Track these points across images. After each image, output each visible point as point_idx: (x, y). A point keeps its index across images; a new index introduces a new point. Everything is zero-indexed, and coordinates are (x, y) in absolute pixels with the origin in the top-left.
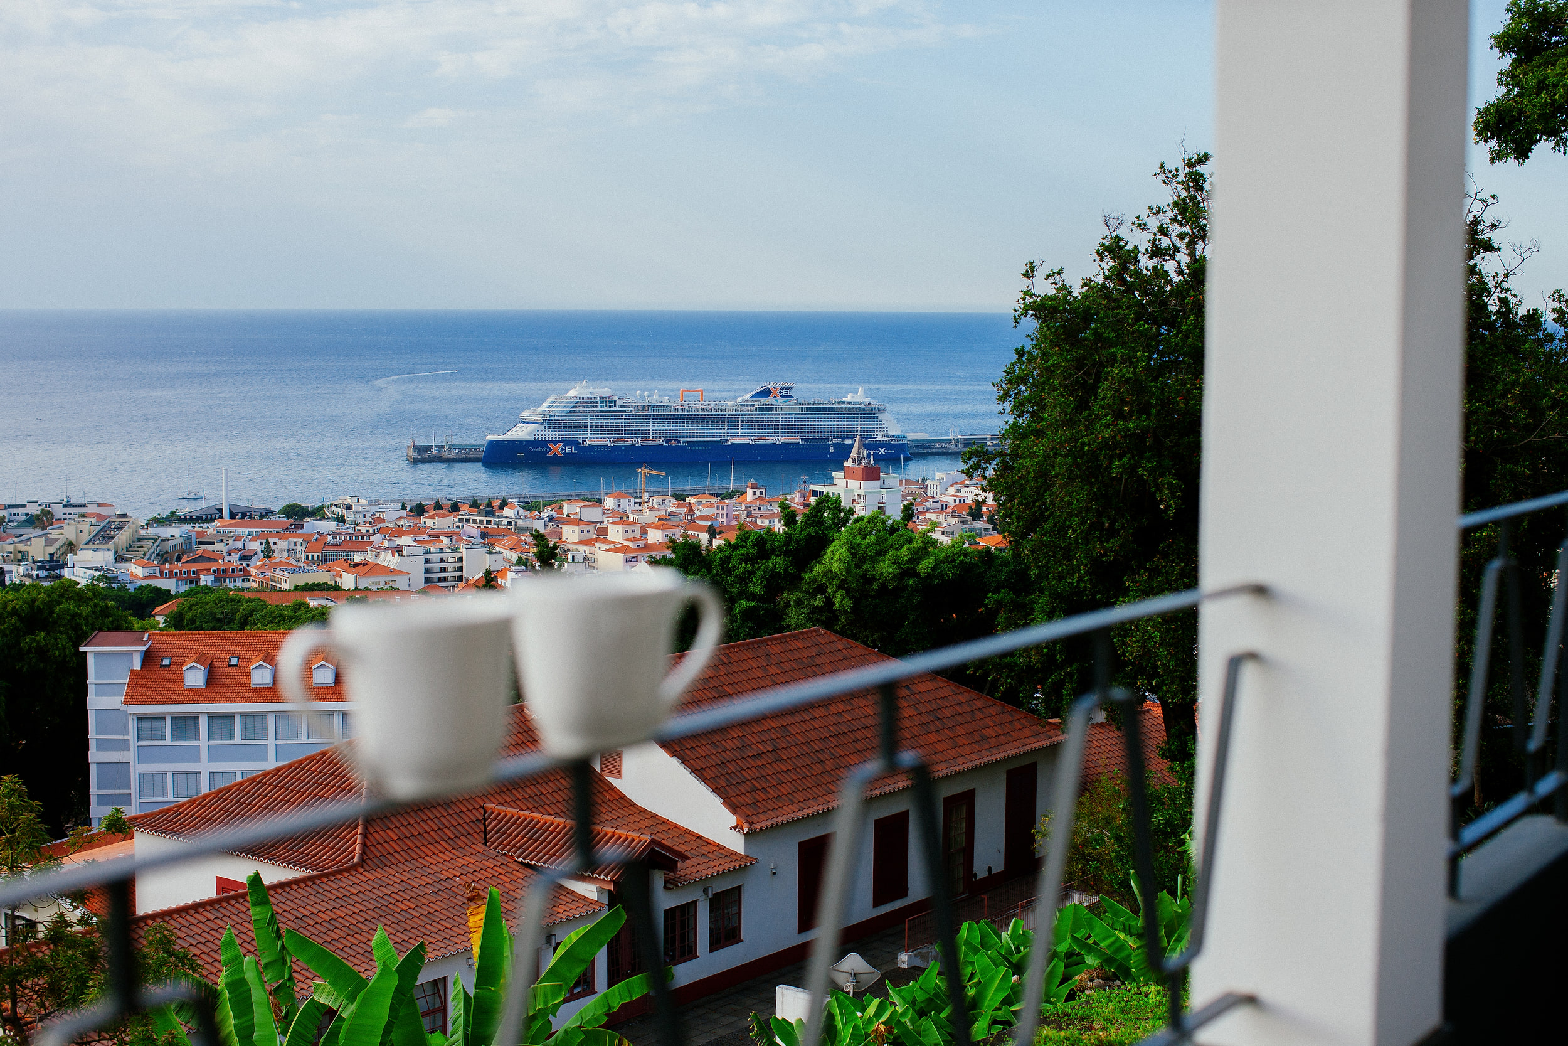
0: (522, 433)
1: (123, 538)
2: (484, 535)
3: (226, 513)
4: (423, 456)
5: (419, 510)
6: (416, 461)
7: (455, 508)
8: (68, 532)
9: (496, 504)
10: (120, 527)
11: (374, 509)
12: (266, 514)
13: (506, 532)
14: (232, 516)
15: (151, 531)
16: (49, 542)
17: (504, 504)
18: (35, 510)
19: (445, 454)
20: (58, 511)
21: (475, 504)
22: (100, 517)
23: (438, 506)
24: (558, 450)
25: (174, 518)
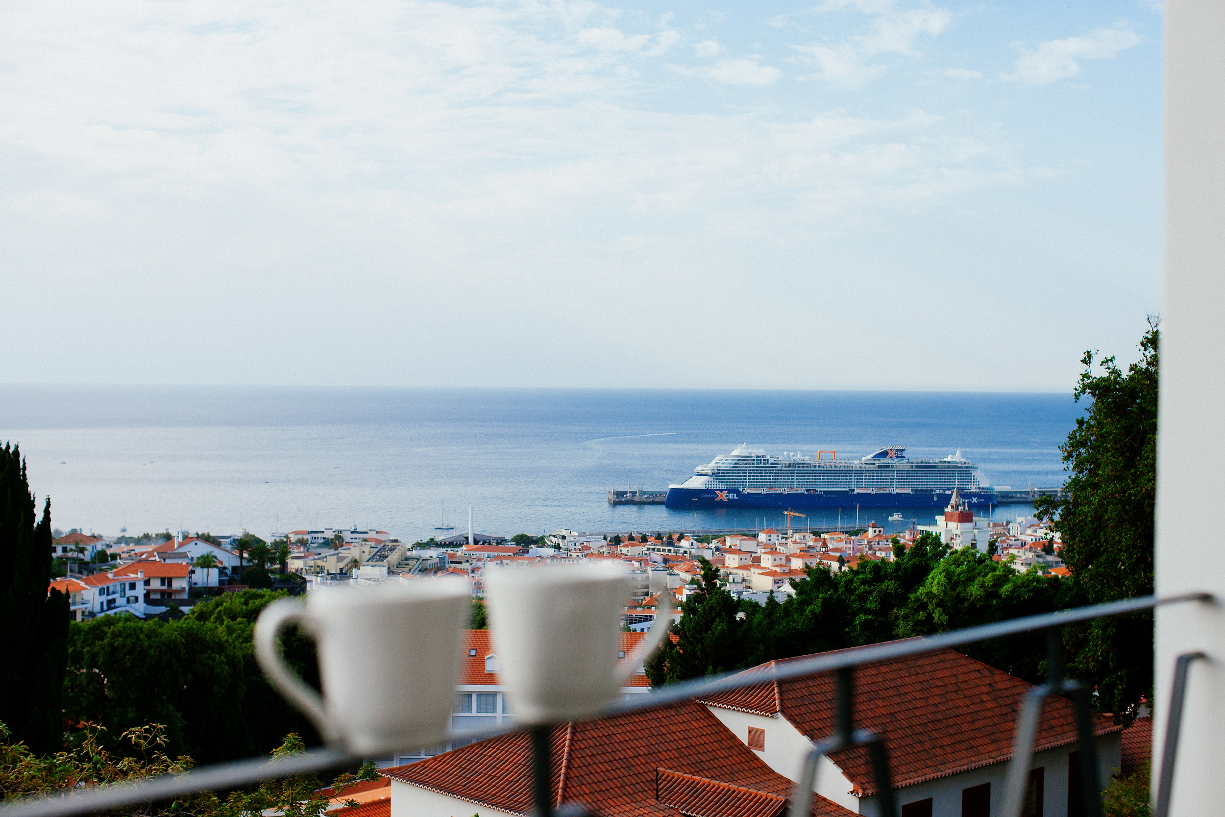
0: (696, 483)
1: (394, 557)
2: (665, 561)
3: (471, 540)
4: (620, 500)
5: (617, 540)
6: (615, 504)
7: (644, 539)
8: (354, 552)
9: (676, 537)
10: (392, 549)
11: (583, 539)
12: (501, 541)
13: (683, 559)
14: (476, 542)
15: (415, 553)
16: (340, 559)
17: (681, 537)
18: (330, 535)
19: (637, 498)
20: (347, 536)
21: (659, 537)
22: (378, 541)
23: (631, 538)
24: (724, 496)
25: (432, 543)
